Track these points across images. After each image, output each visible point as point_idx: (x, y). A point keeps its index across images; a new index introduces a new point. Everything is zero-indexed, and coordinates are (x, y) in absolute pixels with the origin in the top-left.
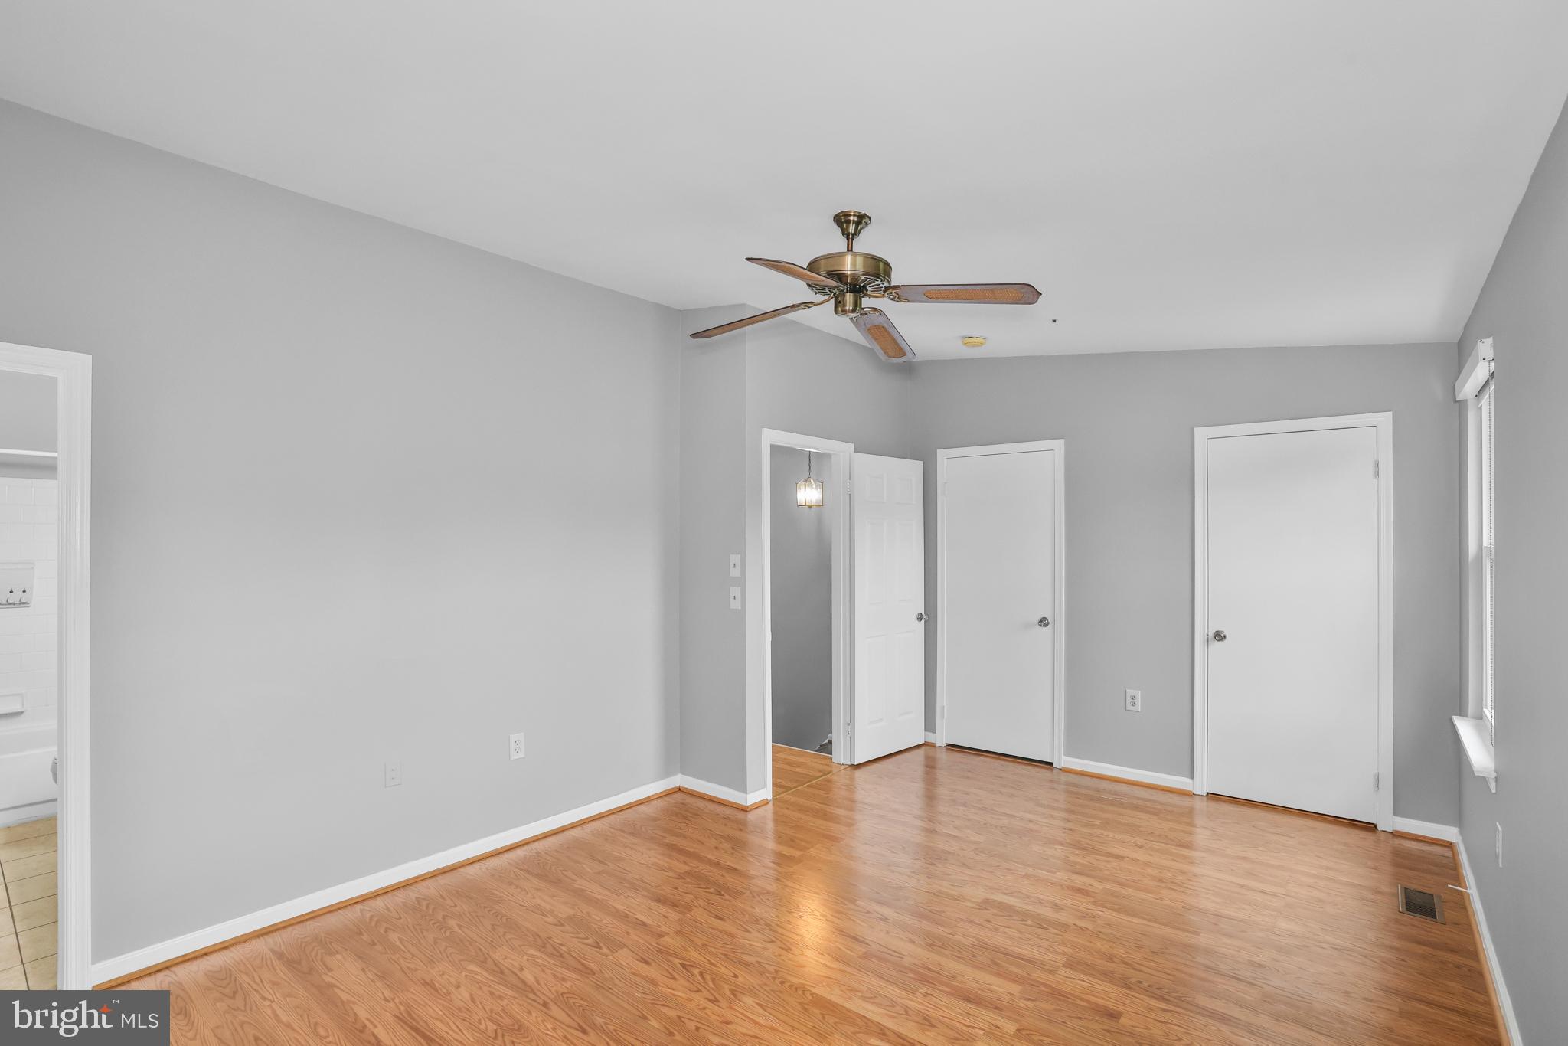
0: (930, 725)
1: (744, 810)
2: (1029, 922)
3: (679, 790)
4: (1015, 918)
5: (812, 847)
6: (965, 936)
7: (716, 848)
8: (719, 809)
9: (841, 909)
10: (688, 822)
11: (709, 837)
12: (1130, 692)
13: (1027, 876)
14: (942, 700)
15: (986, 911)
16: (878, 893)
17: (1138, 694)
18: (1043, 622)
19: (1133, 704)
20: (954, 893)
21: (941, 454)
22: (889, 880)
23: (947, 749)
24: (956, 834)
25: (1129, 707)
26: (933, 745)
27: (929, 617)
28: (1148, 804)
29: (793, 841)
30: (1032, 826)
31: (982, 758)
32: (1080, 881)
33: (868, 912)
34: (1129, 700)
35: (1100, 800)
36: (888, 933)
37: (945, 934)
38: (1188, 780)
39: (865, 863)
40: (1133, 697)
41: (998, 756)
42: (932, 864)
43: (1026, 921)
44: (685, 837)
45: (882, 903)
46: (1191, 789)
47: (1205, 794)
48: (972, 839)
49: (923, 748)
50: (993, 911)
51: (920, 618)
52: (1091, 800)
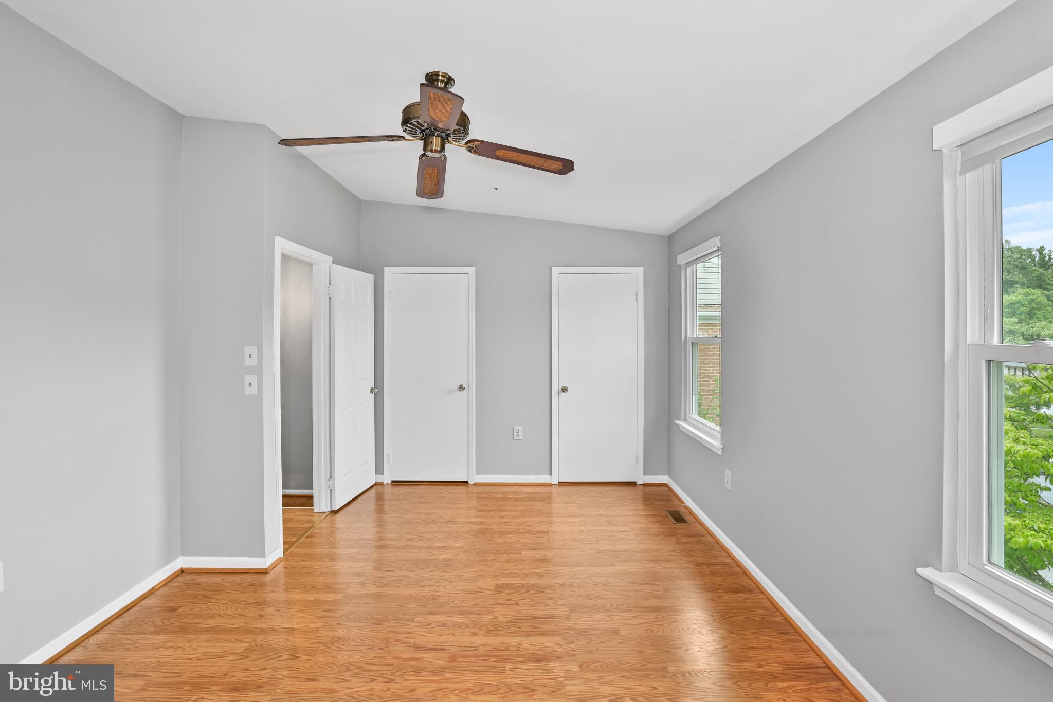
0: (379, 469)
1: (264, 572)
2: (532, 592)
3: (183, 571)
4: (522, 592)
5: (348, 587)
6: (503, 616)
7: (261, 616)
8: (238, 578)
9: (408, 630)
10: (214, 600)
11: (246, 608)
12: (516, 428)
13: (507, 561)
14: (387, 449)
15: (502, 594)
16: (425, 607)
17: (520, 428)
18: (461, 388)
19: (518, 435)
20: (474, 588)
21: (387, 271)
22: (425, 594)
23: (392, 485)
24: (445, 545)
25: (515, 437)
26: (381, 484)
27: (378, 390)
28: (535, 495)
29: (328, 587)
30: (485, 526)
31: (421, 487)
32: (538, 554)
33: (429, 624)
34: (515, 433)
35: (510, 499)
36: (454, 635)
37: (491, 620)
38: (549, 477)
39: (398, 587)
40: (518, 431)
41: (430, 483)
42: (445, 572)
43: (530, 591)
44: (221, 616)
45: (433, 613)
46: (550, 482)
47: (558, 483)
48: (457, 545)
49: (375, 487)
50: (507, 592)
51: (372, 391)
52: (504, 500)
